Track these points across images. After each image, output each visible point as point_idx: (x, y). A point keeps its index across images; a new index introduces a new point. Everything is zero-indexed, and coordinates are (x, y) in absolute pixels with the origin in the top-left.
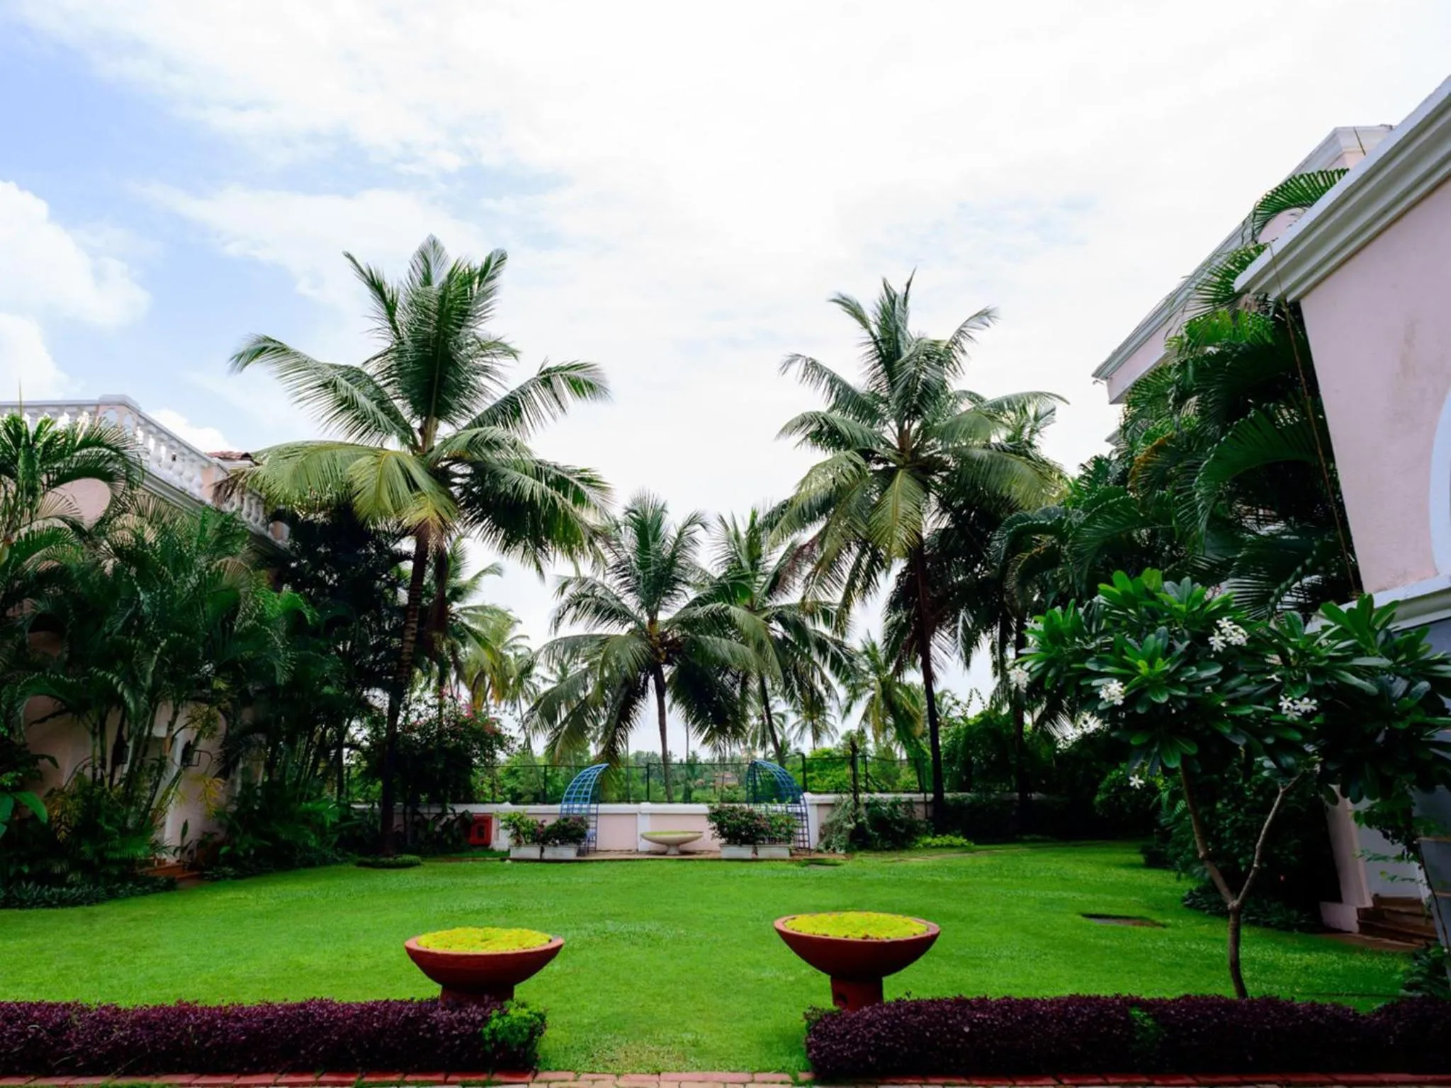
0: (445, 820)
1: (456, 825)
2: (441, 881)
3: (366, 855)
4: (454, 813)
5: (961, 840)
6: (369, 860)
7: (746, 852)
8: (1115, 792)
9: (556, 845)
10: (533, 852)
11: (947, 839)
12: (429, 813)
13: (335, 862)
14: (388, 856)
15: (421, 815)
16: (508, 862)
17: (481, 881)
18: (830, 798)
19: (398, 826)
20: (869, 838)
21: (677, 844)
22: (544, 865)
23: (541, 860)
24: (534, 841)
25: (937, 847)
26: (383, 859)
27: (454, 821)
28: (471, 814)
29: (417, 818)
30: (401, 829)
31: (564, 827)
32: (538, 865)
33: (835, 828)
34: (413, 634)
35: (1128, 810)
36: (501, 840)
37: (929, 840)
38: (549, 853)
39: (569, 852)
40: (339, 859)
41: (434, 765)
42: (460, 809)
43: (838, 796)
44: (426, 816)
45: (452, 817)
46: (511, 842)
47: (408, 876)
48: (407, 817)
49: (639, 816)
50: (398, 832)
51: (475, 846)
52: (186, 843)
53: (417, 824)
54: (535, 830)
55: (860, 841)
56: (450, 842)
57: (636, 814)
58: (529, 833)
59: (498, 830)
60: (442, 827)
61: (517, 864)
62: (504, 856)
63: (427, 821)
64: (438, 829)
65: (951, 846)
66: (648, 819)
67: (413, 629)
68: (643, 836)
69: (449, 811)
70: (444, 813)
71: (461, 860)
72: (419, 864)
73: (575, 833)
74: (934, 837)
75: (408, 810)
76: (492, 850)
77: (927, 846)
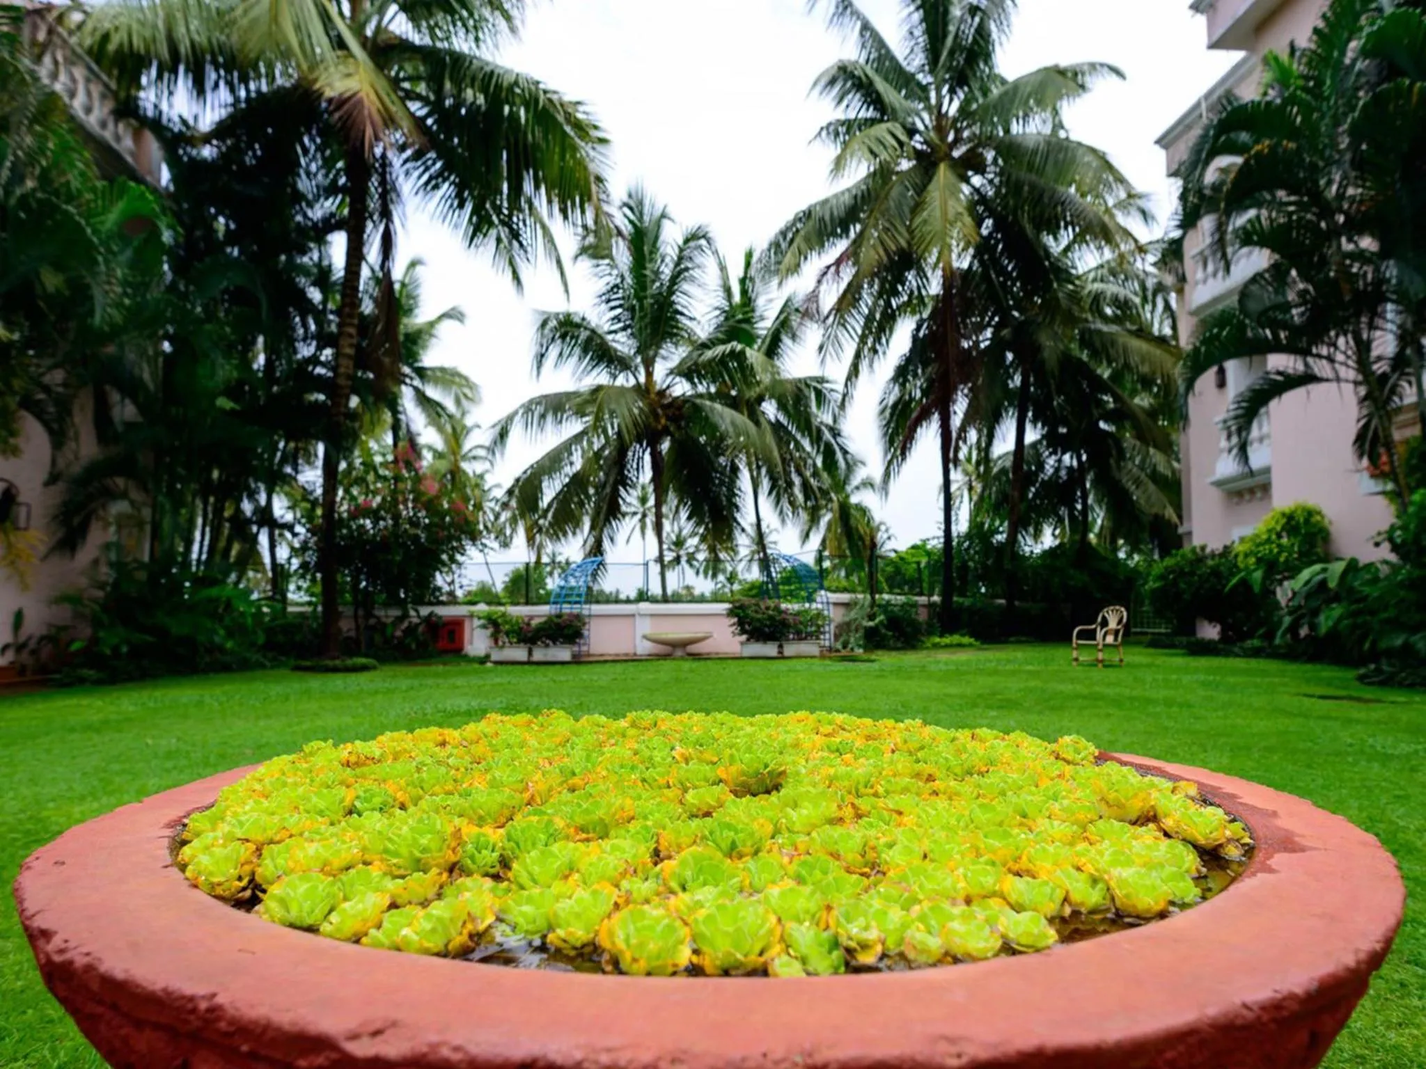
0: (406, 624)
1: (421, 629)
2: (404, 683)
3: (304, 658)
4: (419, 616)
5: (966, 640)
6: (308, 663)
7: (770, 649)
8: (1174, 579)
9: (547, 646)
10: (520, 653)
11: (956, 639)
12: (387, 616)
13: (262, 666)
14: (334, 658)
15: (378, 618)
16: (489, 665)
17: (460, 681)
18: (845, 597)
19: (349, 630)
20: (884, 637)
21: (684, 644)
22: (533, 668)
23: (529, 663)
24: (519, 642)
25: (947, 646)
26: (330, 663)
27: (417, 625)
28: (440, 617)
29: (372, 621)
30: (353, 634)
31: (558, 625)
32: (526, 667)
33: (853, 627)
34: (351, 345)
35: (1186, 596)
36: (477, 642)
37: (937, 640)
38: (538, 655)
39: (564, 654)
40: (268, 664)
41: (390, 557)
42: (425, 611)
43: (853, 596)
44: (384, 620)
45: (416, 620)
46: (490, 642)
47: (362, 679)
48: (360, 621)
49: (637, 618)
50: (349, 638)
51: (445, 652)
52: (22, 639)
53: (373, 628)
54: (521, 629)
55: (874, 640)
56: (414, 646)
57: (633, 616)
58: (513, 632)
59: (473, 630)
60: (403, 631)
61: (499, 667)
62: (484, 660)
63: (385, 625)
64: (398, 633)
65: (960, 645)
66: (648, 621)
67: (351, 336)
68: (645, 637)
69: (412, 613)
70: (405, 616)
71: (430, 665)
72: (374, 668)
73: (570, 632)
74: (941, 636)
75: (361, 612)
76: (466, 656)
77: (936, 646)
